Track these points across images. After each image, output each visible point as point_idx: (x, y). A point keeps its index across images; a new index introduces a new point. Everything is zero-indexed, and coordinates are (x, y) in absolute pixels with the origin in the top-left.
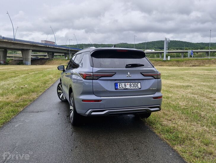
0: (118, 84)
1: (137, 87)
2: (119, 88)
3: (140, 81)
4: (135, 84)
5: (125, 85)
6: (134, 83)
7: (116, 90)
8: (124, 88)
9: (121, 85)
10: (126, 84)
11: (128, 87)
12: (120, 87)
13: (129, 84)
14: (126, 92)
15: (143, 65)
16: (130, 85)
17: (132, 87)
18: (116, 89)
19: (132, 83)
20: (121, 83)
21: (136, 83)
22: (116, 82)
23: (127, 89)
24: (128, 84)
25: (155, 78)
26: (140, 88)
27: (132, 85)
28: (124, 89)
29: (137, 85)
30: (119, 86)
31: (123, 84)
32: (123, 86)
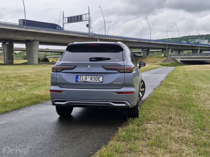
0: (79, 76)
1: (99, 80)
2: (79, 80)
3: (104, 75)
4: (97, 78)
5: (86, 78)
6: (95, 77)
7: (76, 83)
8: (85, 81)
9: (82, 78)
11: (89, 80)
12: (80, 80)
14: (86, 85)
15: (110, 59)
17: (93, 80)
18: (76, 81)
19: (93, 77)
20: (82, 76)
21: (98, 77)
22: (78, 75)
23: (87, 82)
24: (89, 77)
25: (121, 73)
26: (101, 82)
27: (93, 79)
28: (84, 82)
29: (99, 79)
30: (80, 78)
31: (84, 77)
32: (84, 79)
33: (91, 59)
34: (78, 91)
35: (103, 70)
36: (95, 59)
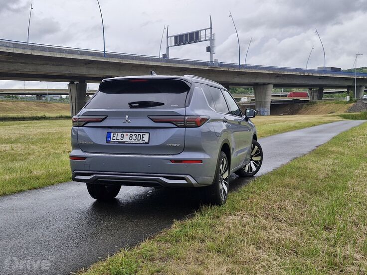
0: (112, 134)
1: (142, 140)
2: (111, 140)
3: (151, 131)
4: (139, 136)
5: (122, 136)
6: (137, 134)
7: (107, 144)
8: (120, 140)
9: (115, 136)
10: (125, 134)
11: (126, 139)
12: (113, 139)
13: (129, 134)
14: (122, 147)
15: (163, 104)
16: (130, 137)
17: (133, 140)
18: (108, 141)
19: (133, 134)
20: (116, 133)
21: (141, 134)
22: (110, 130)
23: (123, 143)
24: (127, 135)
25: (179, 127)
26: (146, 143)
27: (134, 137)
28: (120, 143)
29: (143, 137)
30: (113, 136)
31: (119, 134)
32: (119, 137)
33: (131, 105)
34: (115, 157)
35: (149, 123)
36: (137, 105)
